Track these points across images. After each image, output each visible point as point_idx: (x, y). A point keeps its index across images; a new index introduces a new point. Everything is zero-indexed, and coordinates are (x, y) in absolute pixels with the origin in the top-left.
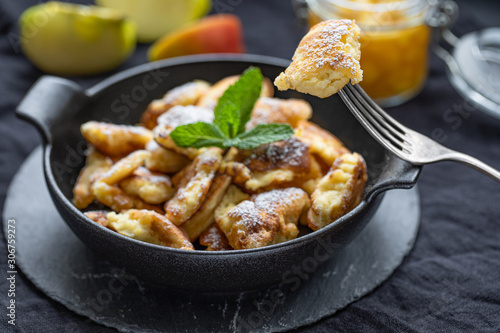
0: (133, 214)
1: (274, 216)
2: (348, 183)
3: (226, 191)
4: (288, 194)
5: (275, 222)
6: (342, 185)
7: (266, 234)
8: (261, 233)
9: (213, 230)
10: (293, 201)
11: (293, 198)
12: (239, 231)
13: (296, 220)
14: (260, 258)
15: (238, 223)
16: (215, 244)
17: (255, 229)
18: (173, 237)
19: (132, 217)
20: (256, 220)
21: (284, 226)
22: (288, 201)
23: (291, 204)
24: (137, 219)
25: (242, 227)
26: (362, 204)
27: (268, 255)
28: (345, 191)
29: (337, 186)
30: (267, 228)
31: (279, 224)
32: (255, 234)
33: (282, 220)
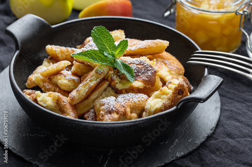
0: (50, 94)
1: (124, 107)
2: (169, 96)
3: (105, 90)
4: (137, 97)
5: (123, 110)
6: (165, 96)
7: (116, 116)
8: (112, 115)
9: (92, 110)
10: (139, 101)
11: (139, 99)
12: (101, 112)
13: (138, 112)
14: (105, 128)
15: (102, 107)
16: (90, 118)
17: (110, 112)
18: (65, 110)
19: (49, 96)
20: (112, 107)
21: (129, 114)
22: (136, 100)
23: (137, 102)
24: (50, 97)
25: (103, 110)
26: (175, 108)
27: (110, 127)
28: (166, 100)
29: (162, 97)
30: (117, 113)
31: (126, 112)
32: (109, 115)
33: (128, 110)
